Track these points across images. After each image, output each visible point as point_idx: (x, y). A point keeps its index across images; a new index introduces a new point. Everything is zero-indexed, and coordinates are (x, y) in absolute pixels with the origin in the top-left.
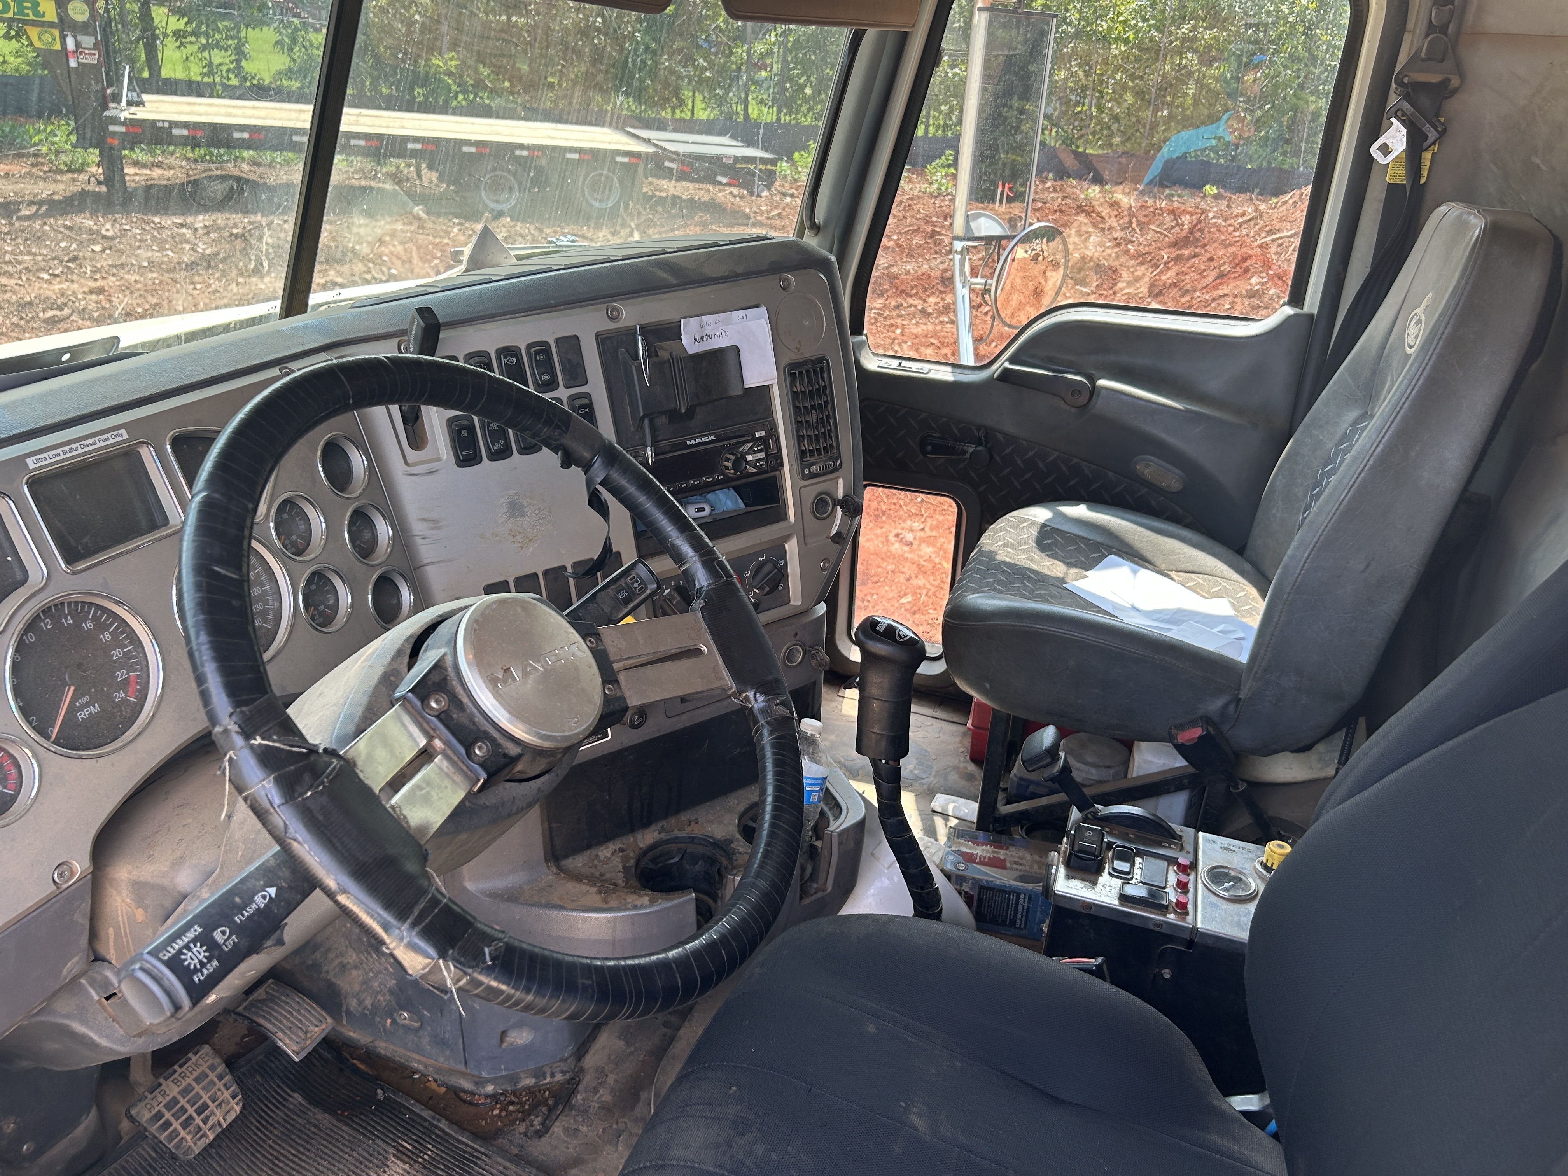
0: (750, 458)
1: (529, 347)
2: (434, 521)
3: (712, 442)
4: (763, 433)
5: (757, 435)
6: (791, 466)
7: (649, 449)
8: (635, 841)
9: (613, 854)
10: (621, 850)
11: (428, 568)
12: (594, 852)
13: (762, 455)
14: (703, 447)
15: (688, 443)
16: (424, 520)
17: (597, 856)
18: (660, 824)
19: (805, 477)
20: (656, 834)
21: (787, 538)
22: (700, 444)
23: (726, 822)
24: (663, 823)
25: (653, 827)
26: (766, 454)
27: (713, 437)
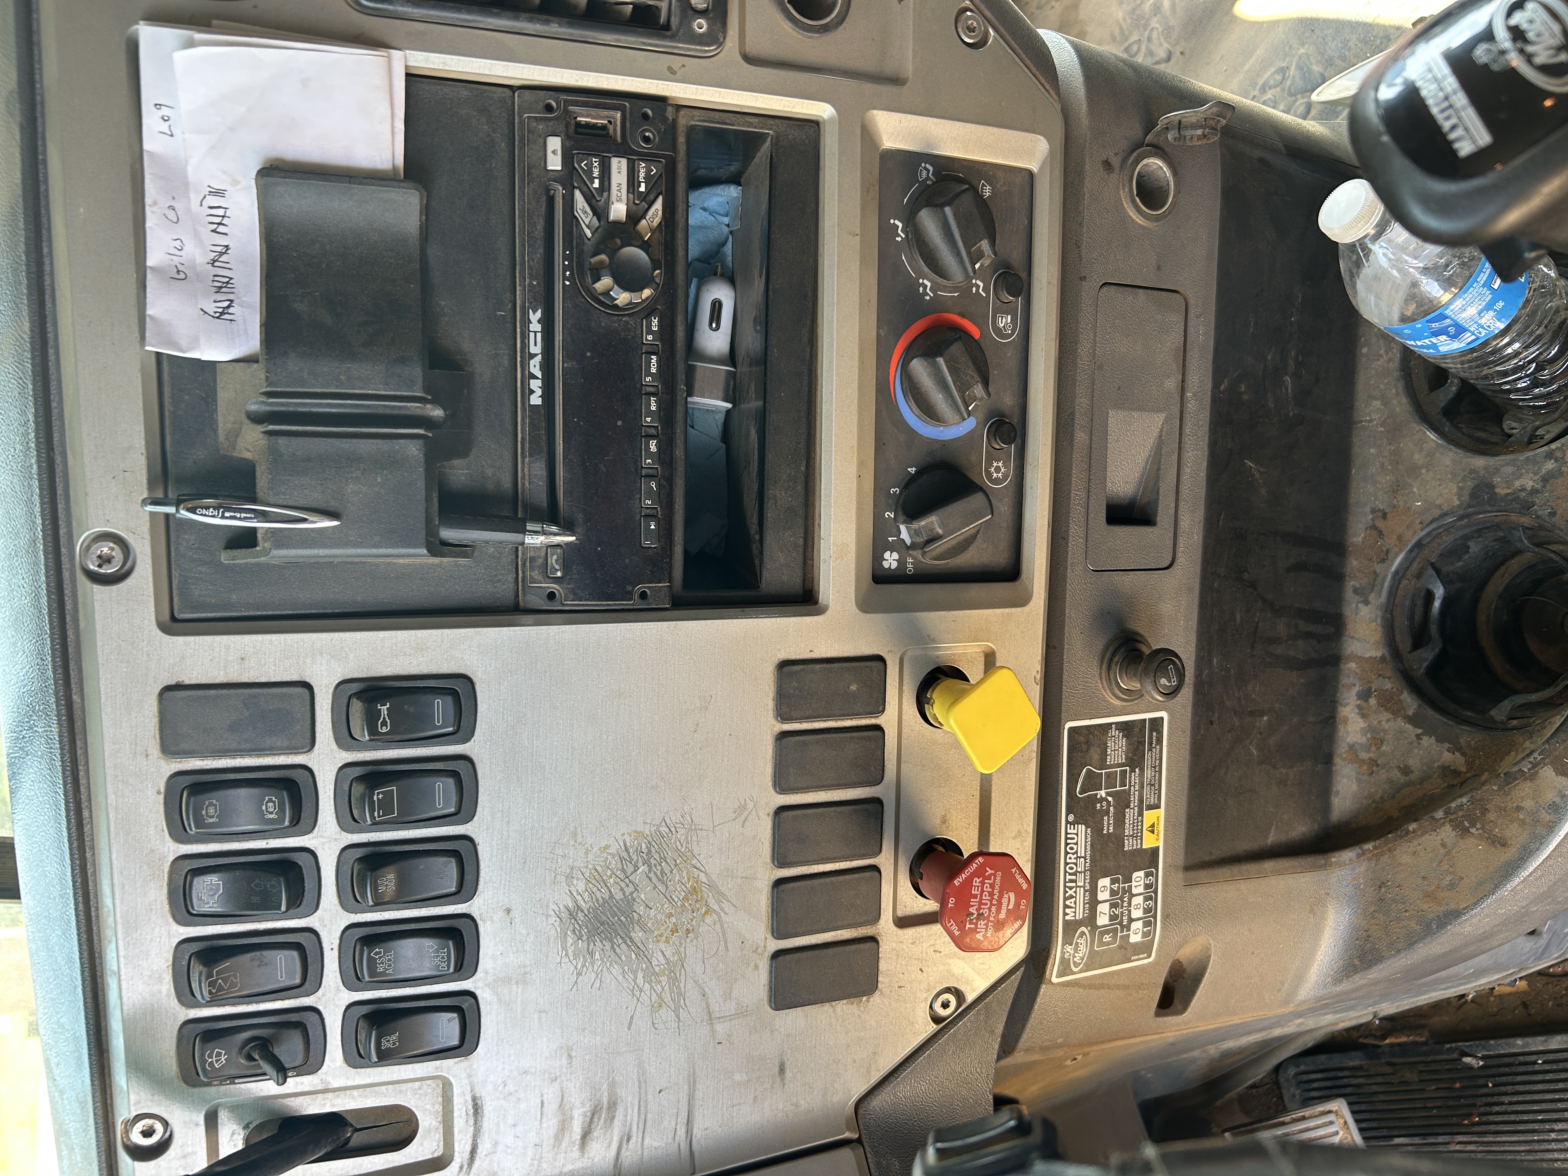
0: (619, 210)
1: (178, 832)
2: (595, 1113)
3: (548, 323)
4: (554, 144)
5: (555, 163)
6: (672, 75)
7: (529, 540)
8: (1359, 659)
9: (1364, 716)
10: (1365, 695)
11: (698, 1132)
12: (1341, 749)
13: (619, 167)
14: (559, 355)
15: (536, 400)
16: (586, 1135)
17: (1351, 747)
18: (1349, 594)
19: (715, 38)
20: (1365, 612)
21: (868, 136)
22: (547, 366)
23: (1419, 458)
24: (1351, 584)
25: (1348, 611)
26: (623, 151)
27: (535, 317)
